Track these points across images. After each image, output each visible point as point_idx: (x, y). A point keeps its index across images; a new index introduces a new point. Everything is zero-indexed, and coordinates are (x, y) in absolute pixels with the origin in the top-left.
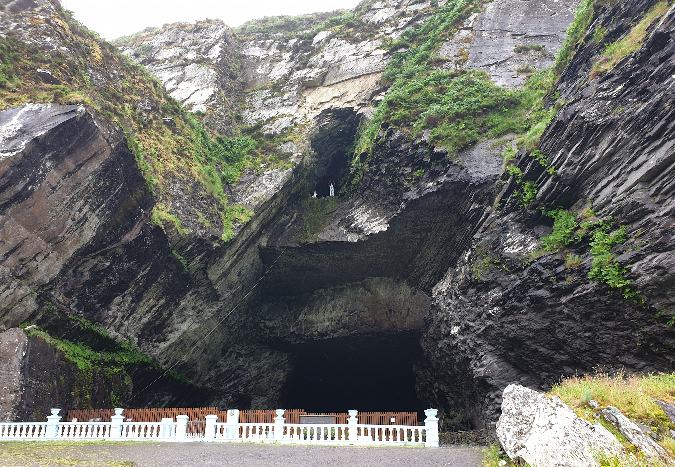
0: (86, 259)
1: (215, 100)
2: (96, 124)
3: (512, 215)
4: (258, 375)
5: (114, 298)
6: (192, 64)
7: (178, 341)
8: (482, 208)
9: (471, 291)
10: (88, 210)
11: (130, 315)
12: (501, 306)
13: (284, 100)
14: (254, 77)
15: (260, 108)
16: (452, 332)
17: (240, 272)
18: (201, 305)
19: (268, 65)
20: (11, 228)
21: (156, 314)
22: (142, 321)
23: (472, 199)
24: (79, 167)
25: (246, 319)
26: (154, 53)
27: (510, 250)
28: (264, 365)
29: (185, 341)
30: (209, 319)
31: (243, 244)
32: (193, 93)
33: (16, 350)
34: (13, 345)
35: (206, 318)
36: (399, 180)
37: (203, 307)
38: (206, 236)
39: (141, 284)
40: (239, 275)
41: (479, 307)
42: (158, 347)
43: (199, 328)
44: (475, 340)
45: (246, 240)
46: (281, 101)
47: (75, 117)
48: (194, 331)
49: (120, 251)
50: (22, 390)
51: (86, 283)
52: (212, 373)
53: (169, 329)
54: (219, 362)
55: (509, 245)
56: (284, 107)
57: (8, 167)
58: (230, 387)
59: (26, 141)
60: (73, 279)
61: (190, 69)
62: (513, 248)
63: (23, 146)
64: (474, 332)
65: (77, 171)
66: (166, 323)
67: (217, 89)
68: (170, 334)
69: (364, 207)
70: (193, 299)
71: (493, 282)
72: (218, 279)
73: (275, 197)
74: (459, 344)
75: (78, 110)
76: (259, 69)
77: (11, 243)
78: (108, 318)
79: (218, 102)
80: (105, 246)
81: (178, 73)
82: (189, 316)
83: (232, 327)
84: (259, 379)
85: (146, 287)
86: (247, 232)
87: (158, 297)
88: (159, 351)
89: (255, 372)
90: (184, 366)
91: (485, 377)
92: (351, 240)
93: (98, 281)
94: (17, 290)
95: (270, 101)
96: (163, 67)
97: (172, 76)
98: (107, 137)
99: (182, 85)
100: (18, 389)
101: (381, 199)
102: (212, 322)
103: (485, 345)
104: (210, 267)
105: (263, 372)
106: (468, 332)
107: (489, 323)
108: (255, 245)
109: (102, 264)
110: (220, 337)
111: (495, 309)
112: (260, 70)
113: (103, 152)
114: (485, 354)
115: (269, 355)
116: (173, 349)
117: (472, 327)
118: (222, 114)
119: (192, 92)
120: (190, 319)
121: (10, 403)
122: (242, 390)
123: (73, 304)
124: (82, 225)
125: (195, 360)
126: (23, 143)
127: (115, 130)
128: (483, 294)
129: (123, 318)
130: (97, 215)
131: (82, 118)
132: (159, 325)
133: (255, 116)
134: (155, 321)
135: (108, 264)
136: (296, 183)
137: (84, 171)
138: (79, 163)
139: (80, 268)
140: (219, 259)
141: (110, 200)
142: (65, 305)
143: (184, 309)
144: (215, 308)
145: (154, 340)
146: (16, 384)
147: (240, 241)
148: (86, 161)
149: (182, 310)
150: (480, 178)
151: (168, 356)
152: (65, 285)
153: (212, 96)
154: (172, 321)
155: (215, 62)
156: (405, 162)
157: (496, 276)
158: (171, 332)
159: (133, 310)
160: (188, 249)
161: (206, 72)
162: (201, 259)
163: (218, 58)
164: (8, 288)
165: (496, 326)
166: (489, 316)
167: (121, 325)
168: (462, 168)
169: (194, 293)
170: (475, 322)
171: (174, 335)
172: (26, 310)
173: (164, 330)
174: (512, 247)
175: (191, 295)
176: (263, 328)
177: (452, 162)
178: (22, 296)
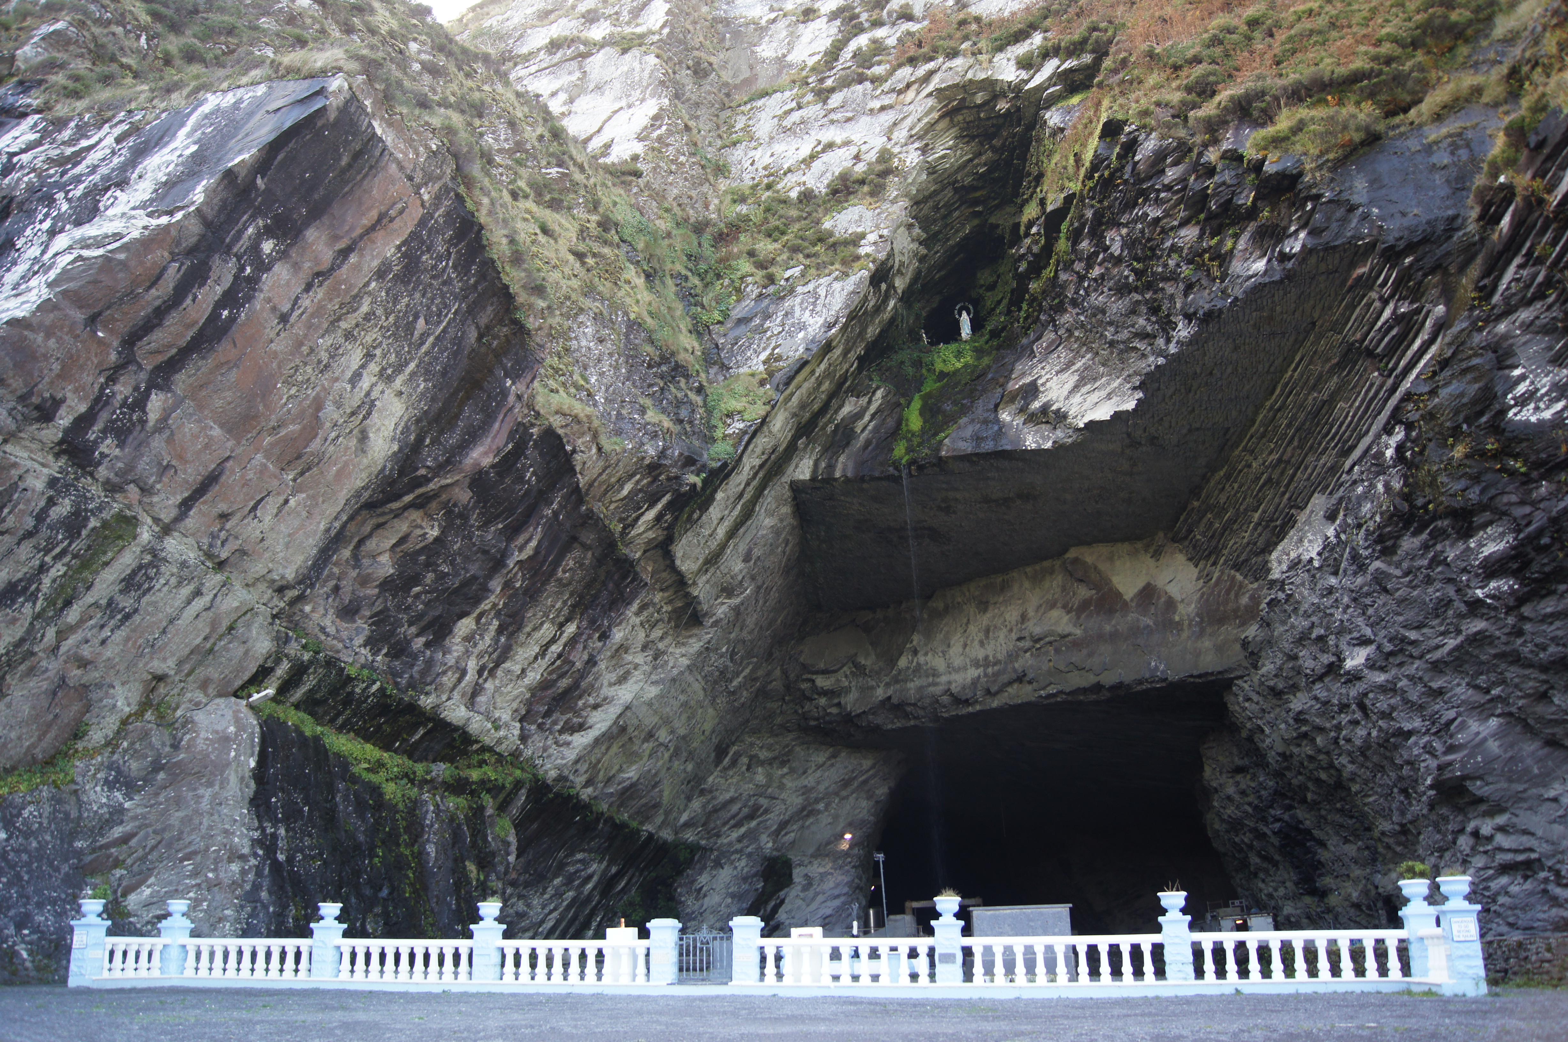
0: (381, 520)
1: (664, 128)
2: (379, 131)
3: (1525, 315)
4: (803, 809)
5: (455, 622)
6: (602, 51)
7: (615, 730)
8: (1418, 311)
9: (1409, 543)
10: (374, 379)
11: (497, 666)
12: (1515, 574)
13: (833, 110)
14: (751, 68)
15: (772, 138)
16: (1349, 664)
17: (750, 551)
18: (662, 638)
19: (784, 33)
20: (190, 427)
21: (558, 662)
22: (527, 681)
23: (1387, 291)
24: (345, 253)
25: (768, 674)
26: (511, 41)
27: (1528, 415)
28: (818, 783)
29: (630, 729)
30: (682, 673)
31: (756, 474)
32: (610, 118)
33: (233, 754)
34: (225, 740)
35: (675, 672)
36: (1165, 266)
37: (666, 641)
38: (665, 457)
39: (518, 585)
40: (747, 559)
41: (1438, 585)
42: (568, 744)
43: (660, 696)
44: (1426, 679)
45: (761, 466)
46: (823, 113)
47: (324, 109)
48: (650, 704)
49: (464, 496)
50: (255, 855)
51: (386, 585)
52: (696, 804)
53: (591, 701)
54: (711, 779)
55: (1522, 402)
56: (832, 127)
57: (166, 254)
58: (739, 840)
59: (204, 182)
60: (354, 573)
61: (597, 63)
62: (1537, 408)
63: (198, 195)
64: (1421, 657)
65: (339, 267)
66: (583, 684)
67: (667, 101)
68: (595, 713)
69: (1063, 354)
70: (642, 624)
71: (1483, 507)
72: (700, 570)
73: (828, 347)
74: (1371, 695)
75: (331, 89)
76: (763, 46)
77: (192, 474)
78: (444, 673)
79: (670, 133)
80: (427, 480)
81: (568, 77)
82: (636, 667)
83: (733, 693)
84: (808, 816)
85: (532, 594)
86: (763, 442)
87: (562, 619)
88: (571, 755)
89: (797, 801)
90: (629, 792)
91: (1464, 778)
92: (1034, 446)
93: (416, 580)
94: (219, 598)
95: (796, 116)
96: (533, 69)
97: (555, 85)
98: (409, 167)
99: (582, 103)
100: (246, 851)
101: (1112, 329)
102: (691, 679)
103: (1458, 690)
104: (681, 536)
105: (817, 801)
106: (1399, 659)
107: (1477, 625)
108: (783, 480)
109: (419, 532)
110: (709, 720)
111: (1493, 584)
112: (766, 50)
113: (401, 212)
114: (1459, 714)
115: (829, 759)
116: (604, 748)
117: (1413, 643)
118: (682, 159)
119: (609, 114)
120: (637, 675)
121: (229, 886)
122: (770, 845)
123: (359, 640)
124: (365, 418)
125: (656, 774)
126: (199, 188)
127: (427, 147)
128: (1452, 546)
129: (480, 673)
130: (400, 394)
131: (344, 110)
132: (568, 691)
133: (762, 157)
134: (556, 681)
135: (435, 533)
136: (878, 309)
137: (357, 267)
138: (342, 245)
139: (368, 543)
140: (699, 518)
141: (427, 353)
142: (342, 641)
143: (623, 648)
144: (695, 646)
145: (558, 727)
146: (242, 841)
147: (747, 468)
148: (361, 237)
149: (617, 651)
150: (1408, 228)
151: (594, 767)
152: (336, 589)
153: (655, 118)
154: (596, 679)
155: (656, 38)
156: (1182, 214)
157: (1493, 492)
158: (596, 707)
159: (504, 655)
160: (625, 492)
161: (636, 65)
162: (659, 518)
163: (663, 27)
164: (198, 593)
165: (1497, 633)
166: (1475, 607)
167: (477, 690)
168: (1352, 209)
169: (643, 608)
170: (1425, 630)
171: (603, 716)
172: (246, 653)
173: (580, 703)
174: (1532, 405)
175: (637, 614)
176: (807, 693)
177: (1319, 196)
178: (234, 616)
